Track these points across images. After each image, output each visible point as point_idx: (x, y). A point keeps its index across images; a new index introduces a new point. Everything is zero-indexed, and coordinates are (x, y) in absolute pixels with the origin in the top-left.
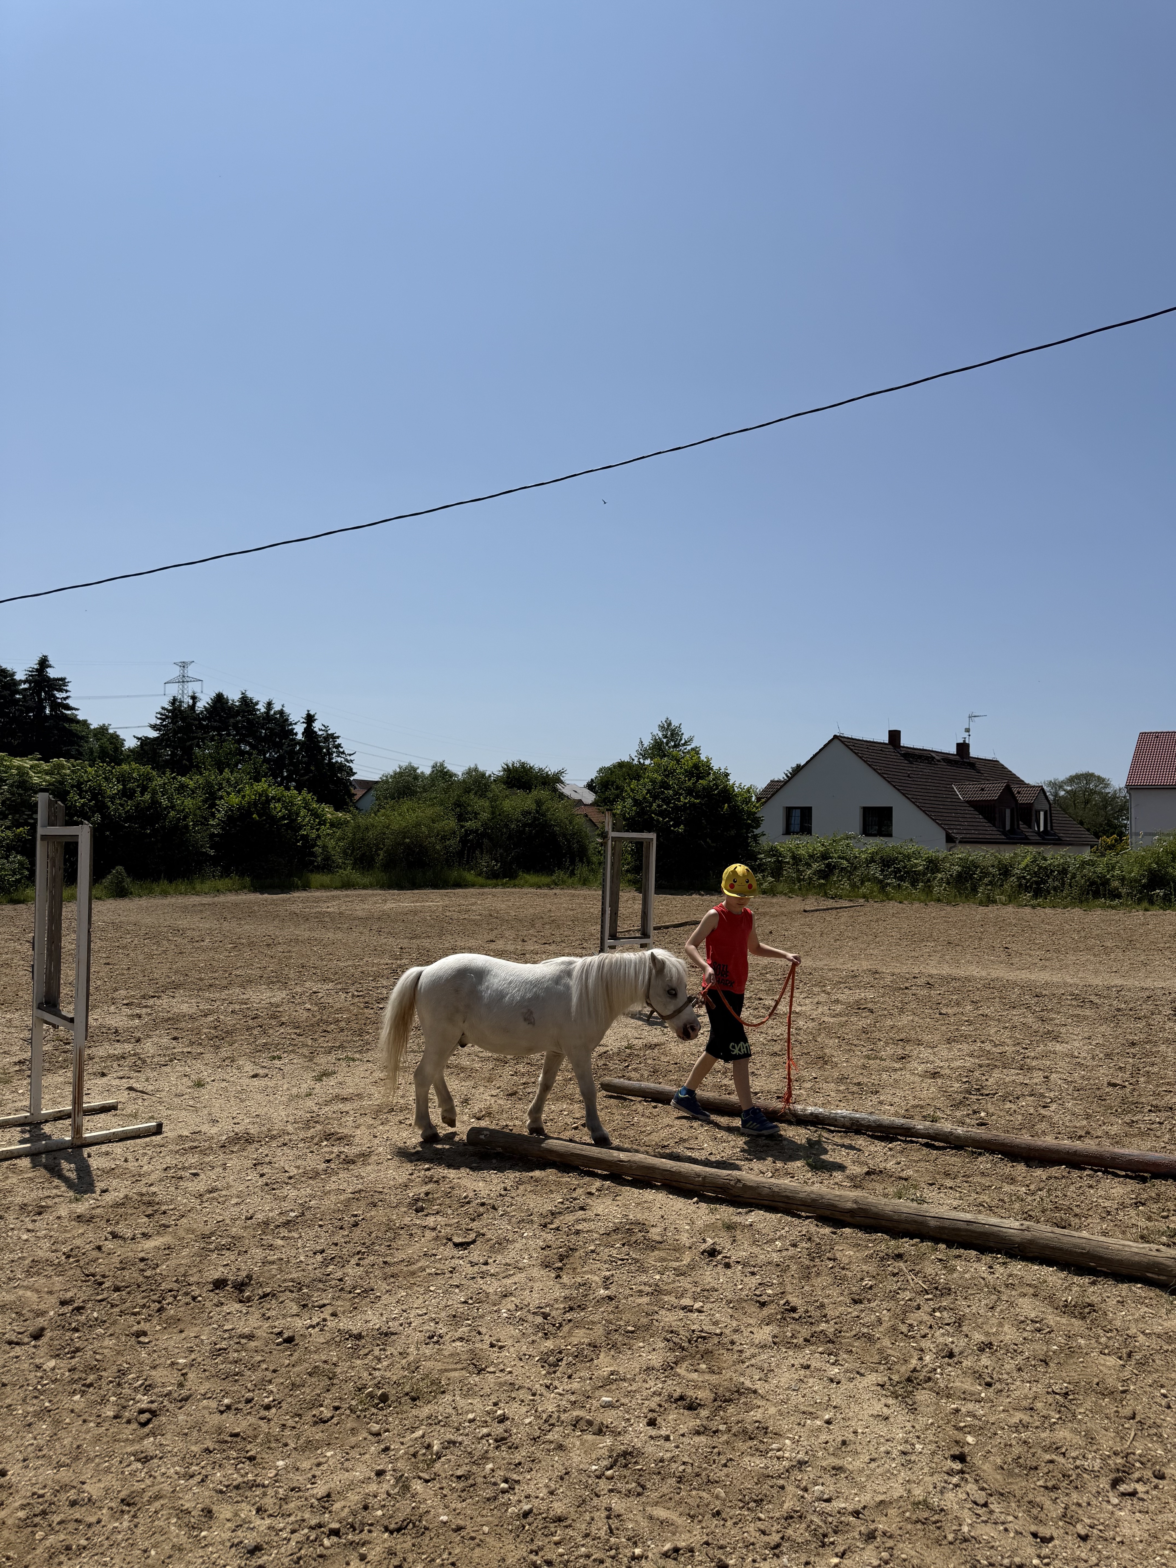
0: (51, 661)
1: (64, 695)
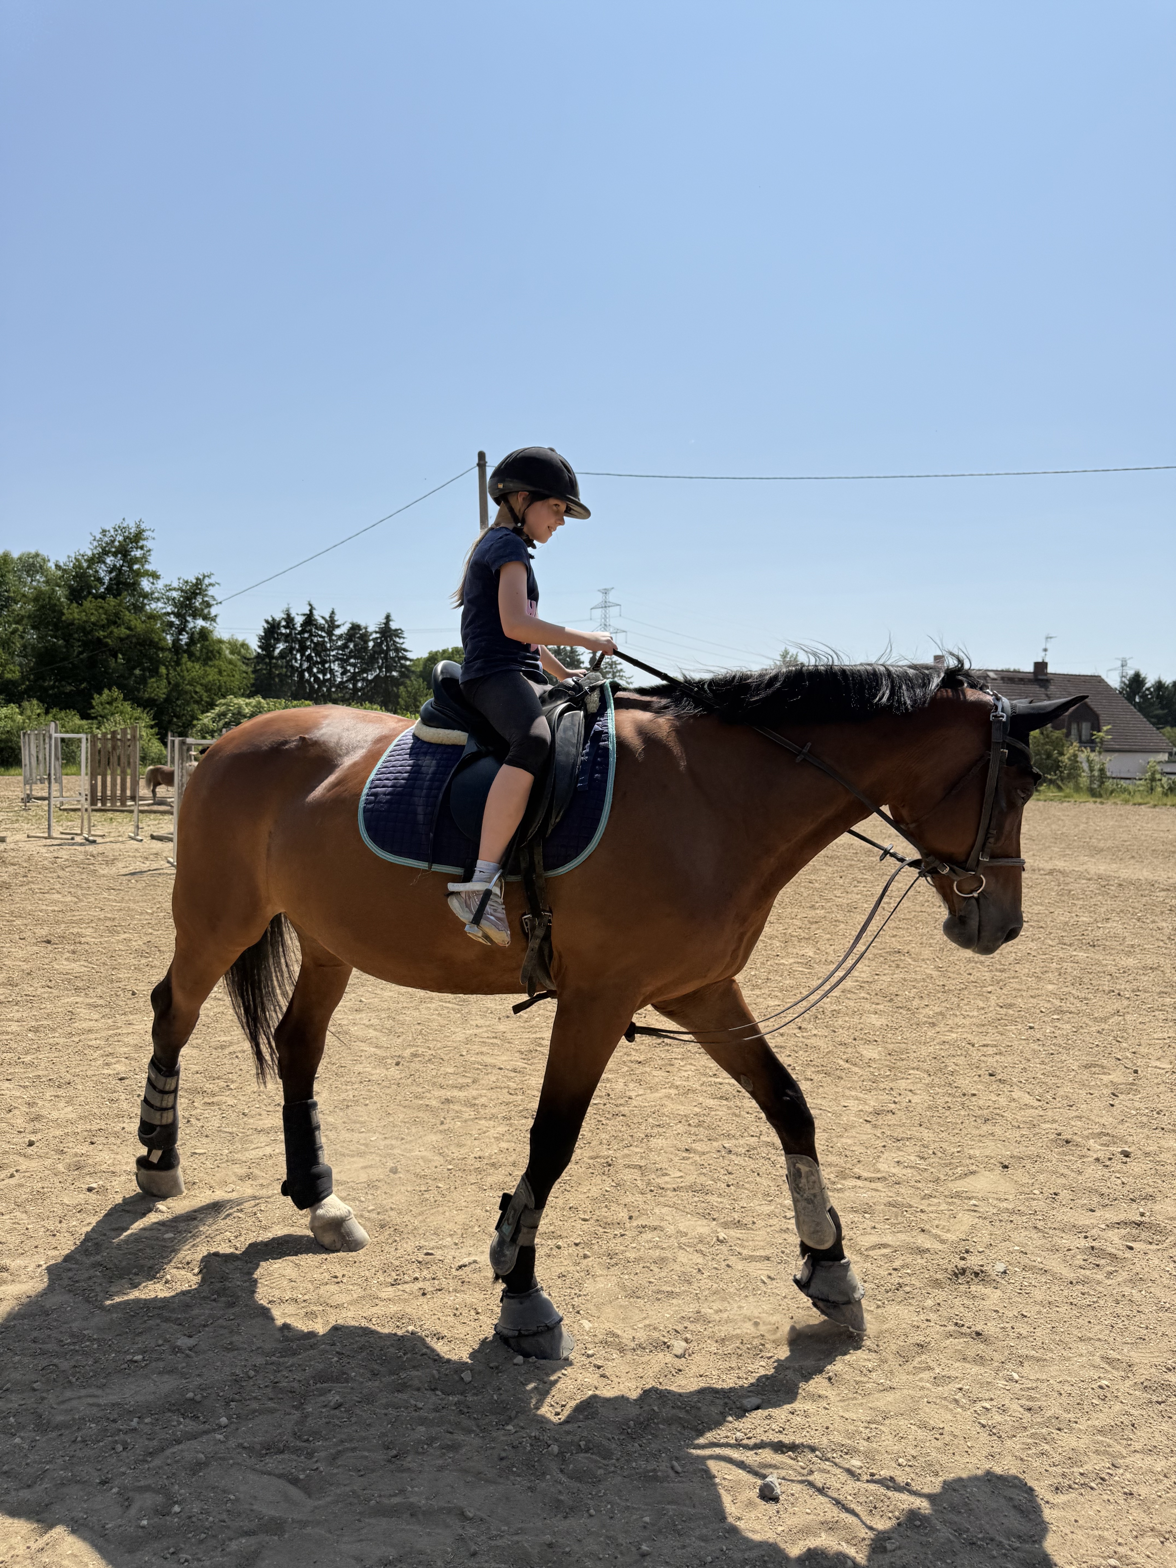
0: (393, 617)
1: (401, 641)
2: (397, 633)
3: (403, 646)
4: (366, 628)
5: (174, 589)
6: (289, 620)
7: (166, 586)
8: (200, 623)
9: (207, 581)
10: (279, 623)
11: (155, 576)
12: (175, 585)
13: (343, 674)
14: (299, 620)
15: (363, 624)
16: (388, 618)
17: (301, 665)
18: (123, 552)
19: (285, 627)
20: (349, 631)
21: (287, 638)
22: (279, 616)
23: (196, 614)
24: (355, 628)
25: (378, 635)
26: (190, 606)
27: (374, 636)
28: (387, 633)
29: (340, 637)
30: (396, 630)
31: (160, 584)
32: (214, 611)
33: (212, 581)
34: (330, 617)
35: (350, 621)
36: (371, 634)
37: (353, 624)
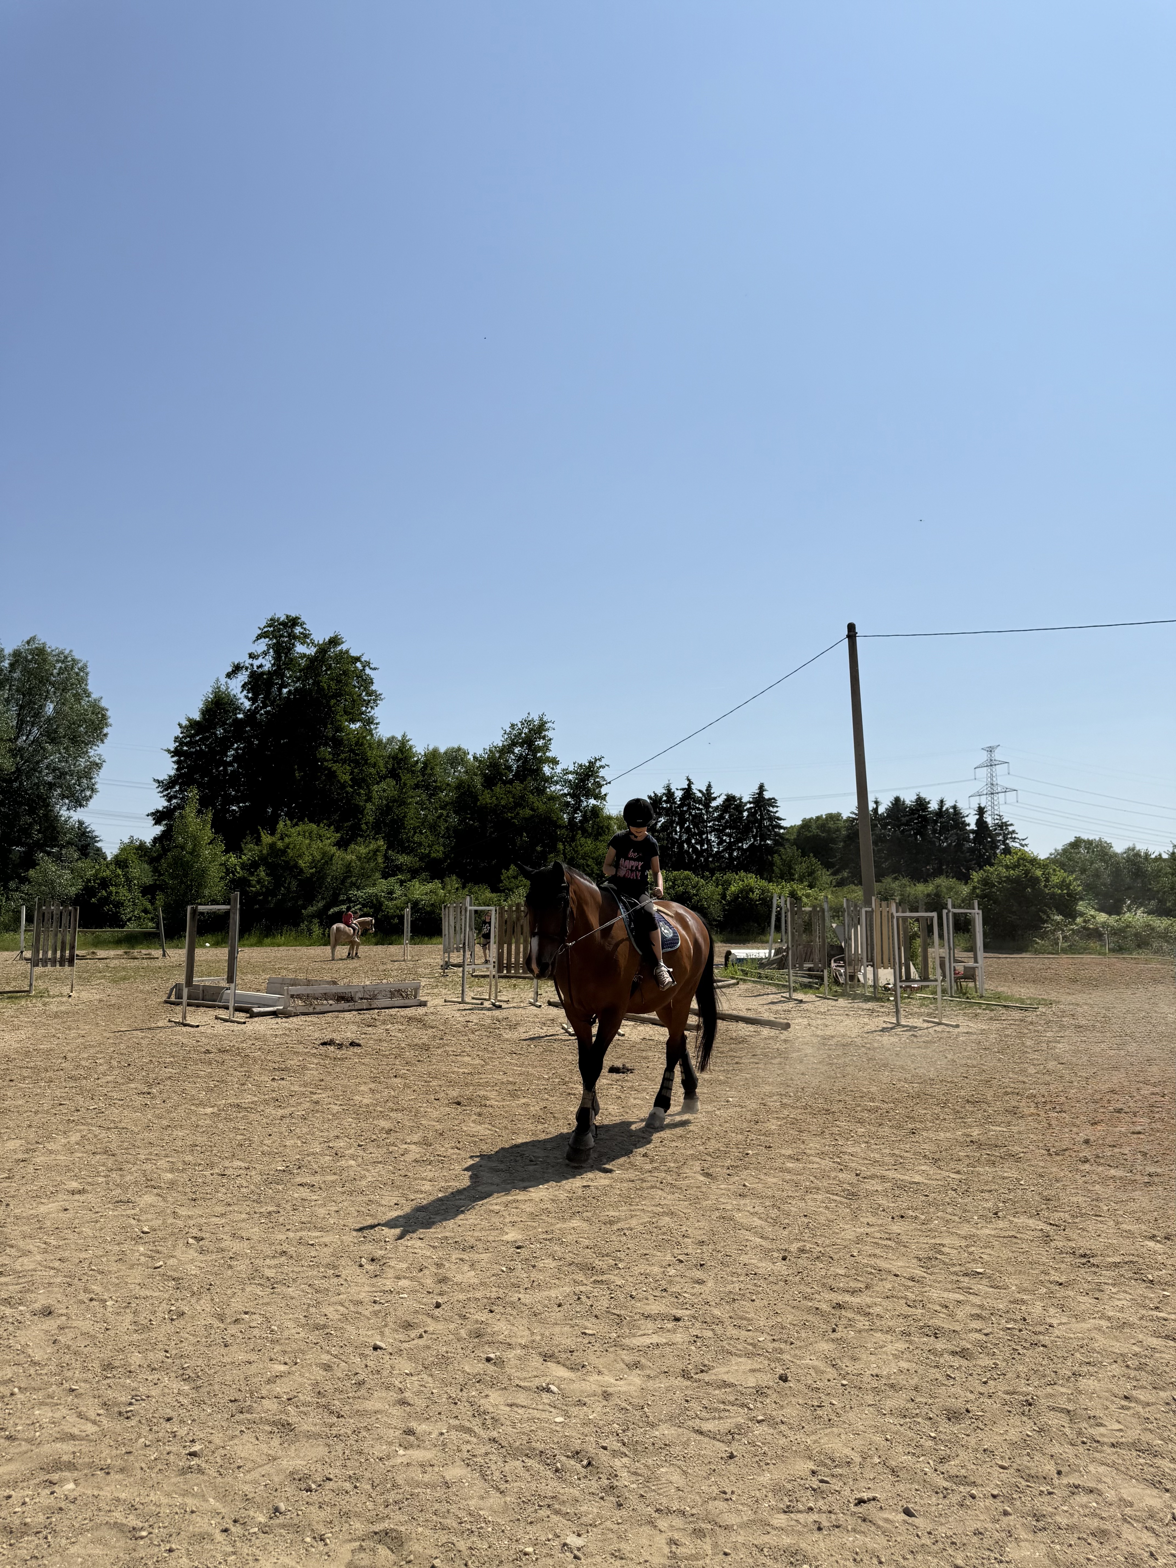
2: (772, 802)
3: (777, 815)
4: (740, 799)
5: (571, 773)
6: (670, 794)
7: (563, 770)
8: (592, 801)
9: (598, 764)
10: (661, 798)
11: (555, 762)
12: (571, 769)
13: (718, 844)
14: (679, 794)
15: (738, 795)
16: (761, 788)
17: (680, 836)
18: (528, 742)
19: (666, 802)
20: (724, 802)
21: (668, 812)
22: (660, 791)
23: (589, 794)
24: (730, 799)
25: (752, 805)
26: (584, 787)
27: (748, 806)
28: (761, 802)
29: (717, 808)
30: (770, 799)
31: (559, 769)
32: (604, 790)
33: (602, 763)
34: (707, 790)
35: (726, 793)
36: (746, 804)
37: (728, 796)
